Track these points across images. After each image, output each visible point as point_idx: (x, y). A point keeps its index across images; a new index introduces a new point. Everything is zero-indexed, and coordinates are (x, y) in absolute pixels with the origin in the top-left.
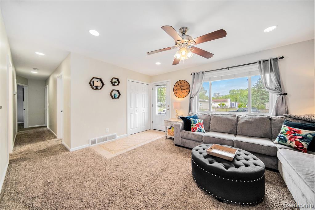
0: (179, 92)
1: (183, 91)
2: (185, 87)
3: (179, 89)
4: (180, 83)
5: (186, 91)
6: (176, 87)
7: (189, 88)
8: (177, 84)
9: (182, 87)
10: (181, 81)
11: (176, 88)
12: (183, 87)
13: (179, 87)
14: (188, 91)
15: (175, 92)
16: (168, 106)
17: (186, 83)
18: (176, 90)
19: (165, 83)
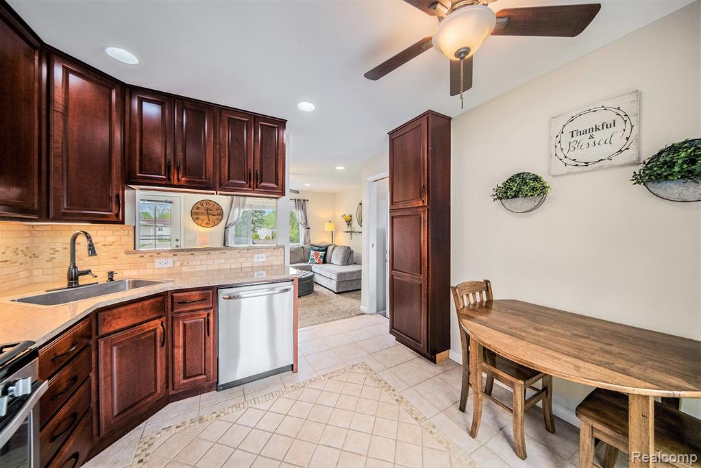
0: (203, 218)
1: (212, 217)
2: (216, 212)
3: (202, 214)
4: (205, 204)
5: (217, 217)
6: (198, 208)
7: (221, 214)
8: (199, 205)
9: (208, 211)
10: (208, 202)
11: (197, 211)
12: (211, 210)
13: (202, 210)
14: (220, 217)
15: (195, 216)
16: (177, 240)
17: (215, 206)
18: (196, 213)
19: (169, 200)
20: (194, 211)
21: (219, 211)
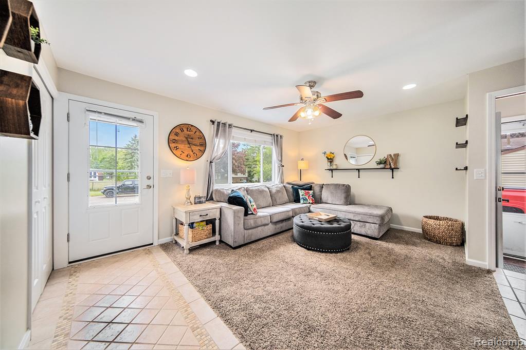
0: (182, 147)
1: (194, 147)
2: (198, 141)
3: (183, 141)
4: (185, 130)
5: (199, 148)
6: (177, 134)
7: (204, 145)
8: (178, 131)
9: (189, 140)
10: (189, 127)
11: (176, 138)
12: (192, 139)
13: (181, 137)
14: (202, 148)
15: (173, 145)
16: (149, 178)
17: (197, 133)
18: (175, 141)
19: (139, 117)
20: (172, 137)
21: (200, 141)
